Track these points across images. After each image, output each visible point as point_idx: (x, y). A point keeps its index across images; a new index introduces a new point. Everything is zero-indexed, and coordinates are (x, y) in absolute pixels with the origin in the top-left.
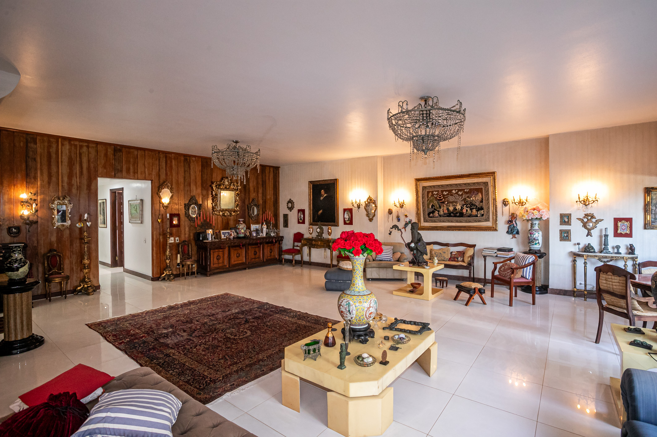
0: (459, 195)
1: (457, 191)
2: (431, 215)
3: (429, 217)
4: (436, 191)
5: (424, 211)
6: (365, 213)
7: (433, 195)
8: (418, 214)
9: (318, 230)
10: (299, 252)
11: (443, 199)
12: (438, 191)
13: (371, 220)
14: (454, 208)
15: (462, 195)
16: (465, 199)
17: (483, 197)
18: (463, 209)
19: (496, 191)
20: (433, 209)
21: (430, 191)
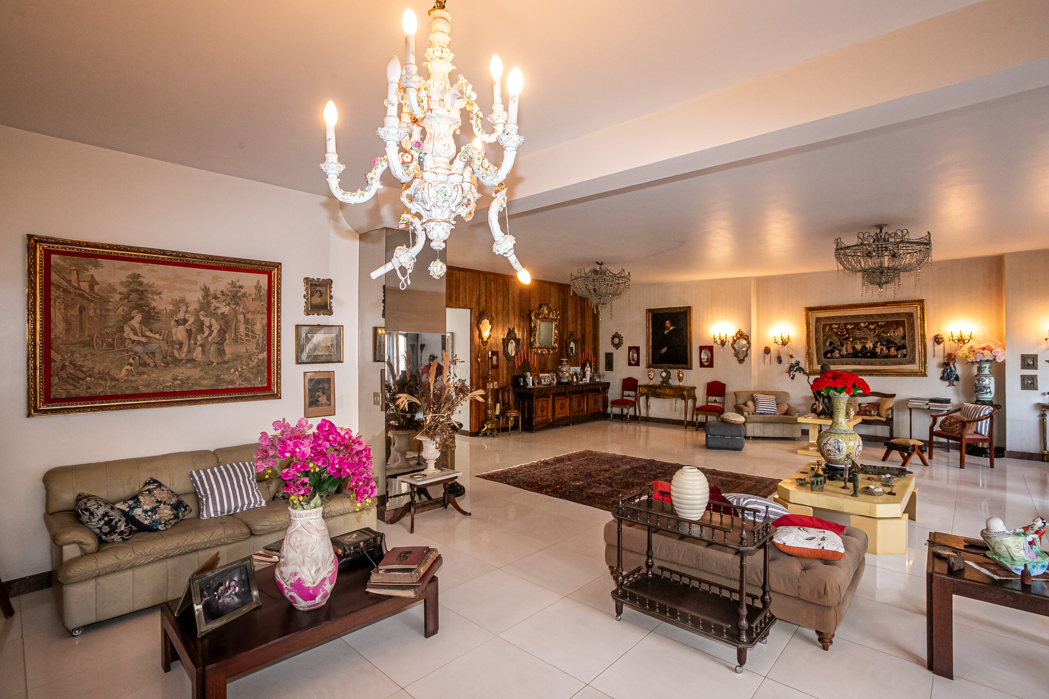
0: (870, 329)
1: (867, 324)
2: (829, 355)
3: (825, 358)
4: (836, 324)
5: (818, 349)
6: (733, 351)
7: (831, 329)
8: (809, 354)
9: (664, 374)
10: (633, 404)
12: (839, 324)
13: (741, 361)
14: (863, 347)
15: (874, 329)
16: (878, 335)
17: (905, 332)
19: (926, 325)
20: (831, 348)
21: (828, 324)
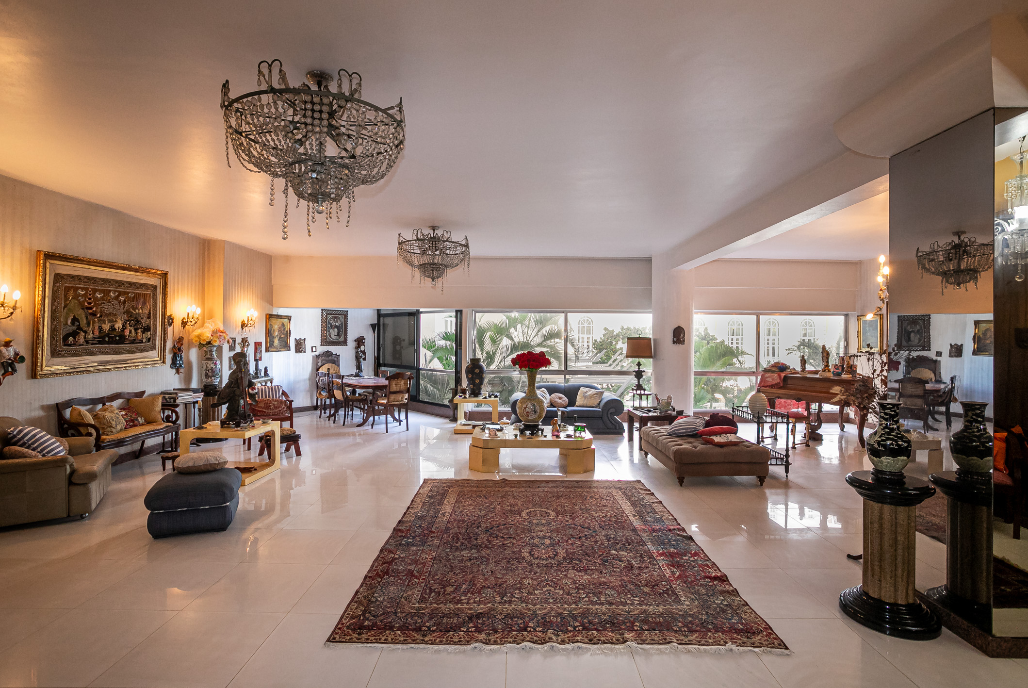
0: (119, 302)
1: (117, 293)
2: (71, 339)
3: (65, 345)
4: (83, 289)
5: (53, 331)
7: (76, 297)
11: (94, 306)
12: (86, 289)
14: (112, 327)
15: (124, 302)
16: (128, 311)
17: (150, 310)
18: (126, 328)
19: (167, 303)
20: (74, 328)
21: (72, 287)
